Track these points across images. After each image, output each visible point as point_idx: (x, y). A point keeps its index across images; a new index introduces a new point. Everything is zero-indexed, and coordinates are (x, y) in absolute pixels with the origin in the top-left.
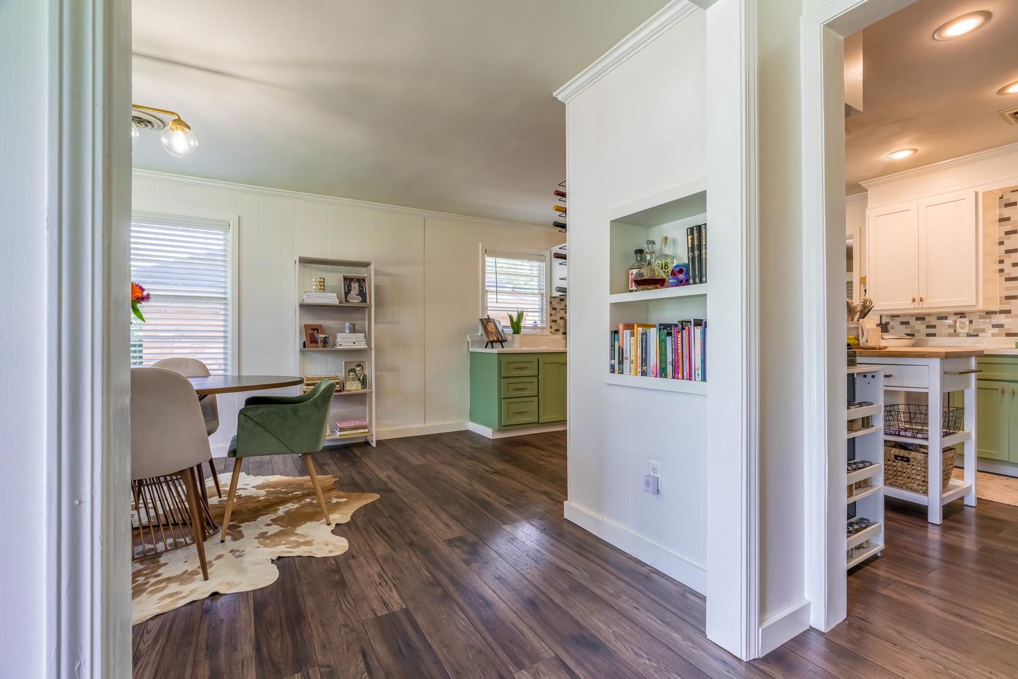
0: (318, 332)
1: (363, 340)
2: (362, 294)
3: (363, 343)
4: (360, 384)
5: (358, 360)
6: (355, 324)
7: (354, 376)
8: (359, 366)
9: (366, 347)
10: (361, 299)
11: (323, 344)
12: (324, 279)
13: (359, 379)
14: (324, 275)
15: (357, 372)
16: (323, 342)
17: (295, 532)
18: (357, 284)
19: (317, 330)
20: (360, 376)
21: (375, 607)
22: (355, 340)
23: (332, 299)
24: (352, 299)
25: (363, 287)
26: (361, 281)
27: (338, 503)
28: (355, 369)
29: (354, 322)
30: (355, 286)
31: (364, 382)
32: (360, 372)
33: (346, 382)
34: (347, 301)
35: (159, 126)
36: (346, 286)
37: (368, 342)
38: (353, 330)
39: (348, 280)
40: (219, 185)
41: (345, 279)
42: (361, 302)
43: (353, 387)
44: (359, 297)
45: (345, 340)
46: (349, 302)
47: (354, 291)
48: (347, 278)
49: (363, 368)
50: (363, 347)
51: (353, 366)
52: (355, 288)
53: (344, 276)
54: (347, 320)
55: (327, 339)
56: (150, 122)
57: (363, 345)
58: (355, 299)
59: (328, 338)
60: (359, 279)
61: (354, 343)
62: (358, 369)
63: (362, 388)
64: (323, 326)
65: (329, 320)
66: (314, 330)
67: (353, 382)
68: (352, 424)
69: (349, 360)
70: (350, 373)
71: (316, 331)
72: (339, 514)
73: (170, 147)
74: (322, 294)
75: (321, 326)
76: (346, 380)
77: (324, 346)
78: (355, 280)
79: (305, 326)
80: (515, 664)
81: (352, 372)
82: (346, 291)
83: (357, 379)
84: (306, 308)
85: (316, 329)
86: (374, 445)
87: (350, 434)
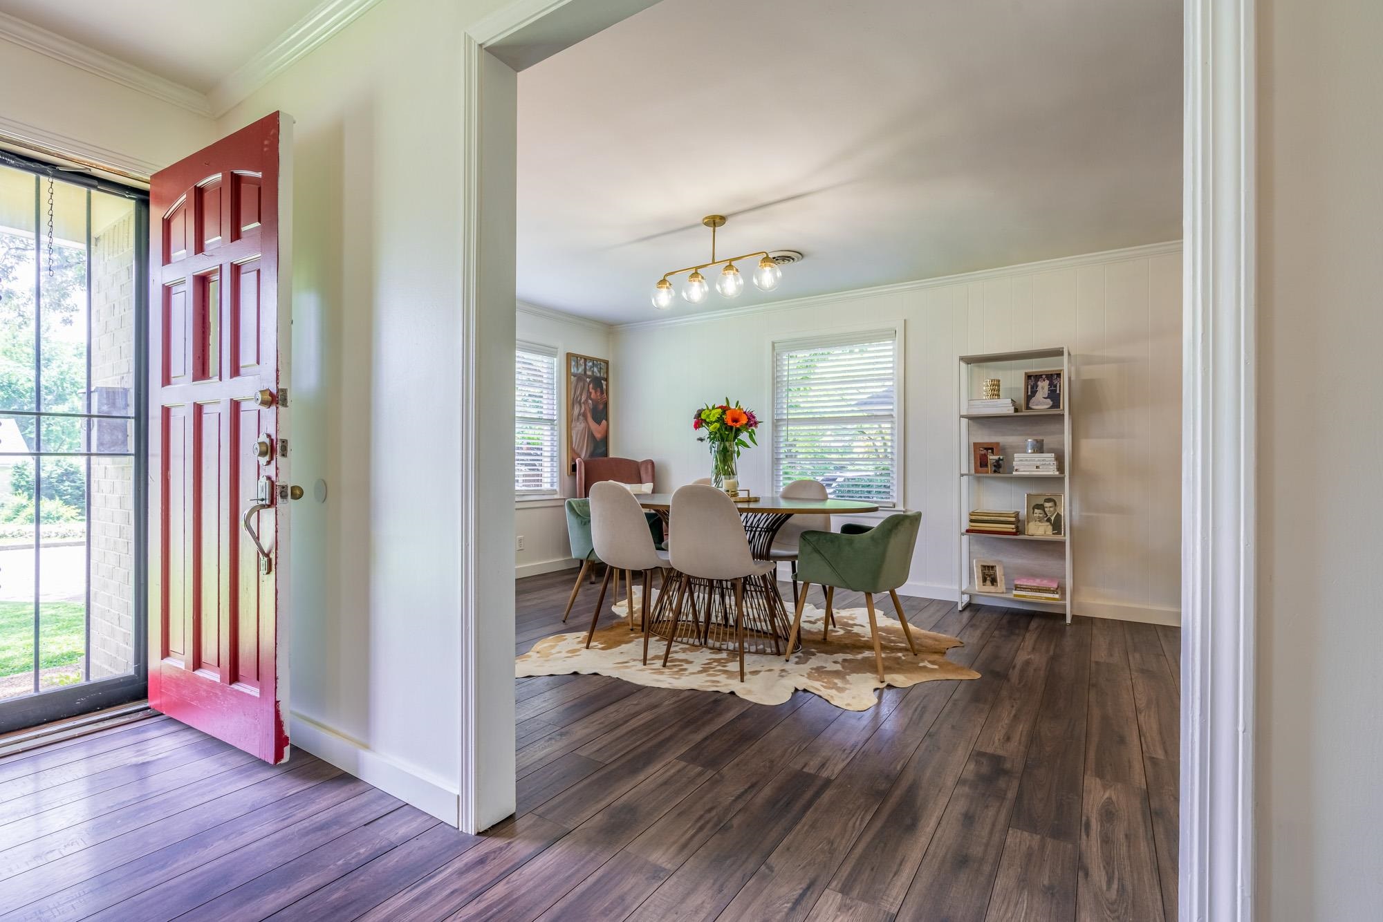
0: (993, 452)
1: (1052, 463)
2: (1054, 396)
3: (1051, 467)
4: (1050, 528)
5: (1048, 491)
6: (1043, 440)
7: (1041, 515)
8: (1048, 500)
9: (1057, 473)
10: (1051, 403)
11: (993, 469)
12: (999, 381)
13: (1049, 520)
14: (999, 375)
15: (1046, 509)
16: (995, 466)
17: (847, 677)
18: (1047, 382)
19: (992, 449)
20: (1052, 516)
21: (812, 763)
22: (1038, 464)
23: (1004, 406)
24: (1037, 405)
25: (1056, 386)
26: (1054, 377)
27: (925, 667)
28: (1042, 505)
29: (1040, 438)
30: (1044, 386)
31: (1057, 525)
32: (1051, 509)
33: (1028, 522)
34: (1028, 408)
35: (798, 259)
36: (1029, 387)
37: (1061, 468)
38: (1039, 448)
39: (1032, 379)
40: (886, 290)
41: (1029, 377)
42: (1051, 407)
43: (1038, 530)
44: (1049, 400)
45: (1027, 462)
46: (1031, 409)
47: (1041, 393)
48: (1031, 376)
49: (1055, 504)
50: (1051, 473)
51: (1041, 501)
52: (1043, 388)
53: (1026, 373)
54: (1030, 435)
55: (1001, 462)
56: (788, 257)
57: (1052, 471)
58: (1041, 403)
59: (1002, 460)
60: (1051, 375)
61: (1037, 467)
62: (1047, 505)
63: (1053, 534)
64: (1001, 444)
65: (1012, 435)
66: (987, 449)
67: (1040, 524)
68: (1036, 583)
69: (1033, 492)
70: (1036, 511)
71: (990, 451)
72: (906, 677)
73: (760, 286)
74: (997, 401)
75: (998, 444)
76: (1029, 519)
77: (995, 472)
78: (1044, 376)
79: (975, 444)
80: (843, 884)
81: (1038, 509)
82: (1029, 393)
83: (1046, 519)
84: (978, 420)
85: (990, 448)
86: (1069, 621)
87: (1030, 597)
